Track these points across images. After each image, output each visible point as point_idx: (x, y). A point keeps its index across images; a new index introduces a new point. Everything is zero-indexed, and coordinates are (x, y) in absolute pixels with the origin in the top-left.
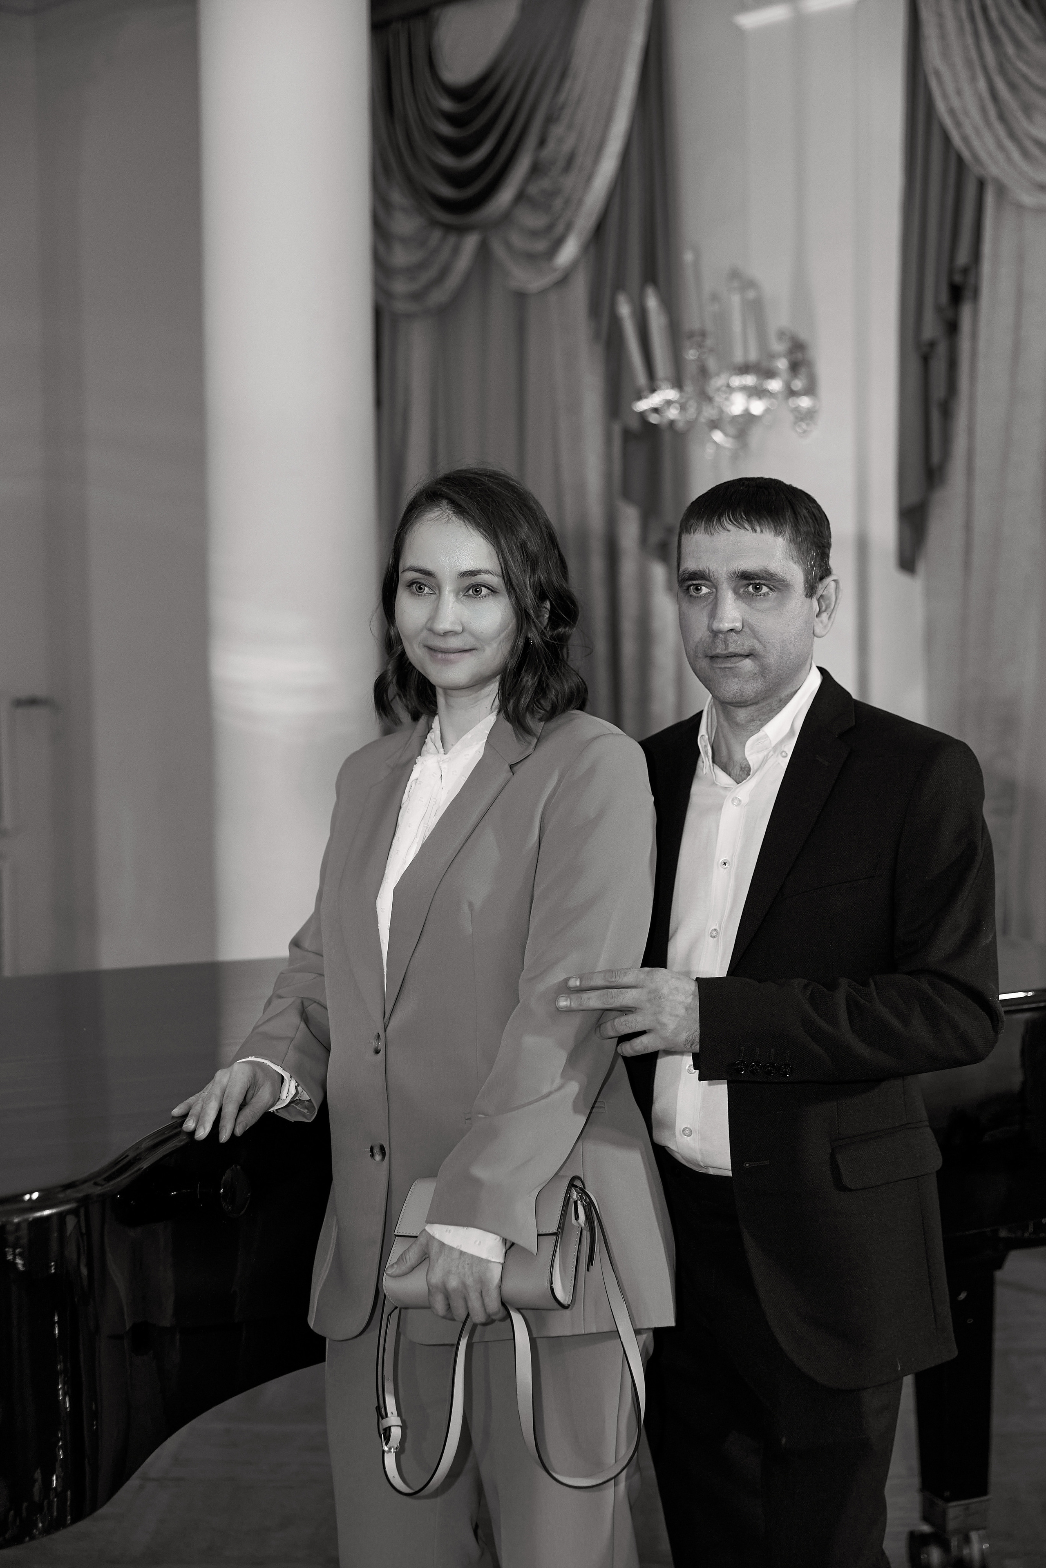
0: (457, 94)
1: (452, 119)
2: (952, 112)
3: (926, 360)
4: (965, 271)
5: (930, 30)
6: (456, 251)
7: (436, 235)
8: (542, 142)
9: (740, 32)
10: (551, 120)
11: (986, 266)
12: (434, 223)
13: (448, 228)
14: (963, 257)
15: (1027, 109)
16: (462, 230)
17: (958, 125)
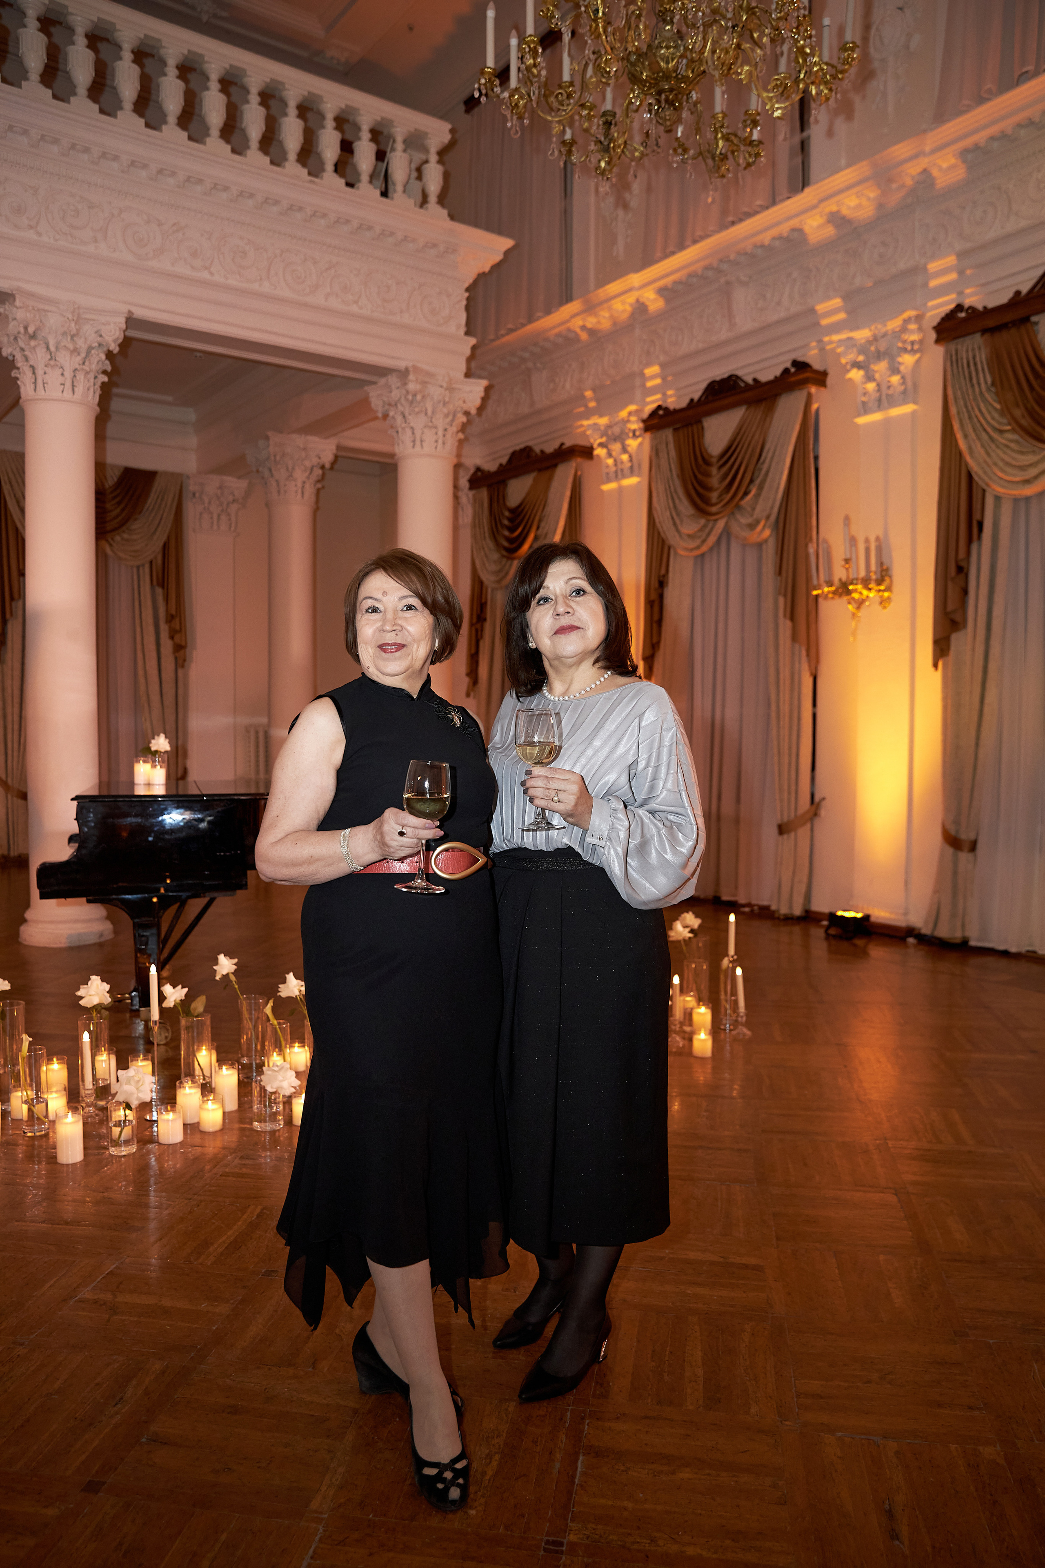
0: (512, 511)
1: (509, 519)
2: (660, 522)
3: (652, 607)
4: (664, 576)
5: (654, 494)
6: (511, 565)
7: (504, 560)
8: (538, 528)
9: (602, 491)
10: (540, 521)
11: (671, 575)
12: (503, 556)
13: (509, 558)
14: (663, 572)
15: (682, 522)
16: (513, 559)
17: (662, 527)
